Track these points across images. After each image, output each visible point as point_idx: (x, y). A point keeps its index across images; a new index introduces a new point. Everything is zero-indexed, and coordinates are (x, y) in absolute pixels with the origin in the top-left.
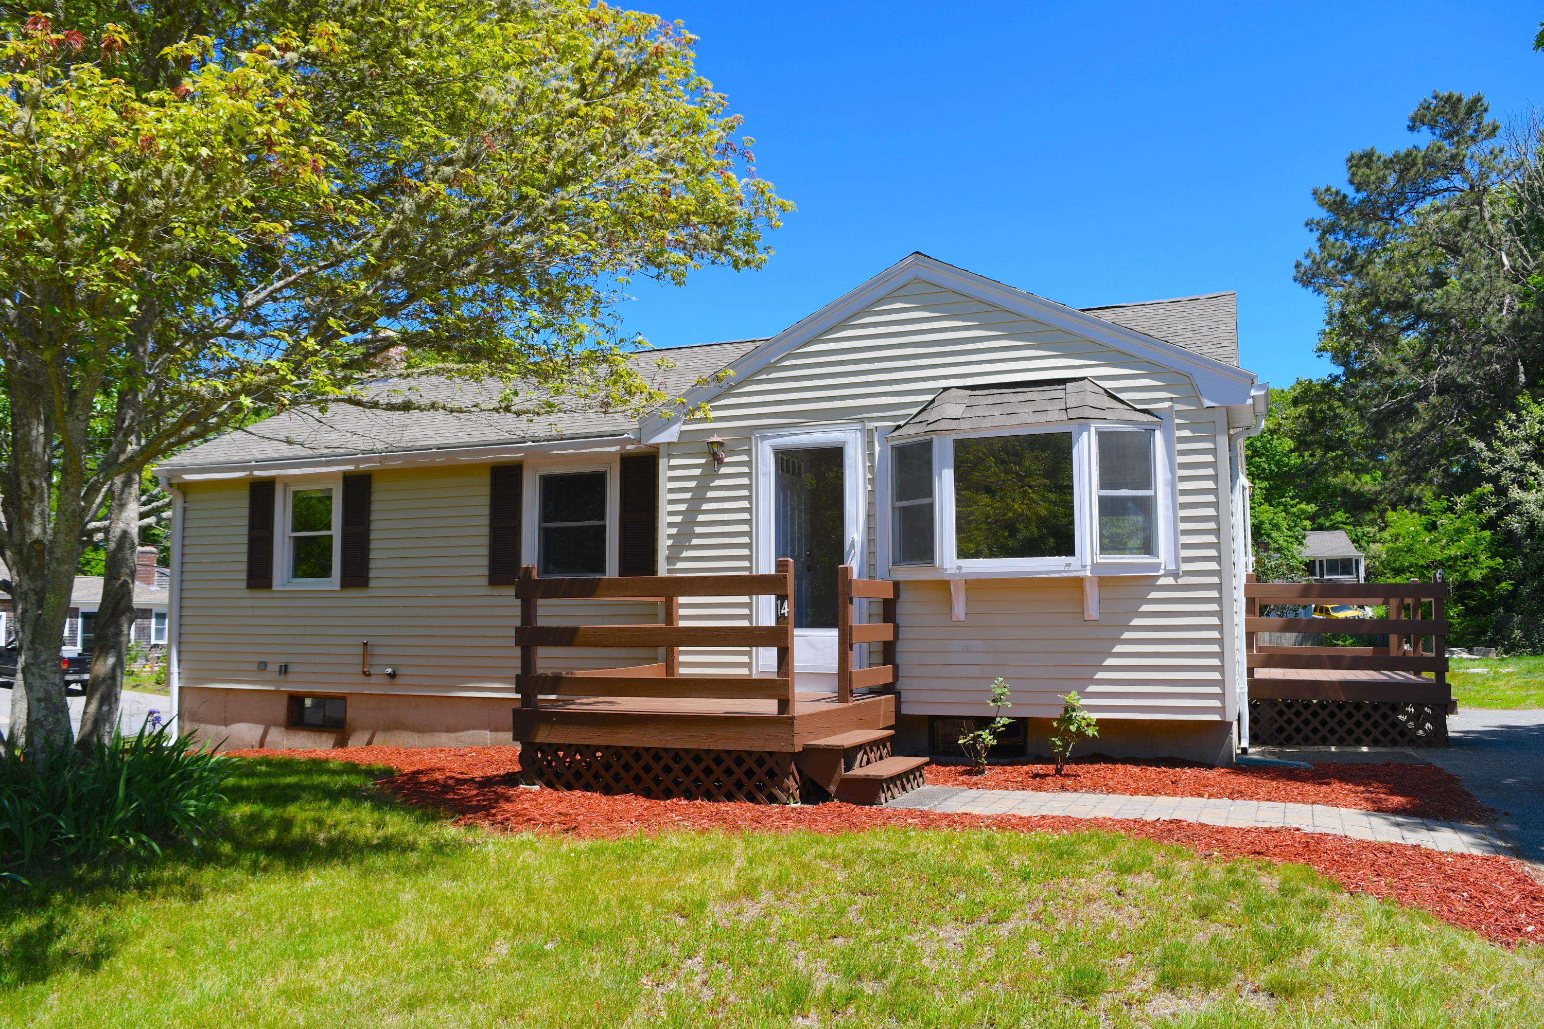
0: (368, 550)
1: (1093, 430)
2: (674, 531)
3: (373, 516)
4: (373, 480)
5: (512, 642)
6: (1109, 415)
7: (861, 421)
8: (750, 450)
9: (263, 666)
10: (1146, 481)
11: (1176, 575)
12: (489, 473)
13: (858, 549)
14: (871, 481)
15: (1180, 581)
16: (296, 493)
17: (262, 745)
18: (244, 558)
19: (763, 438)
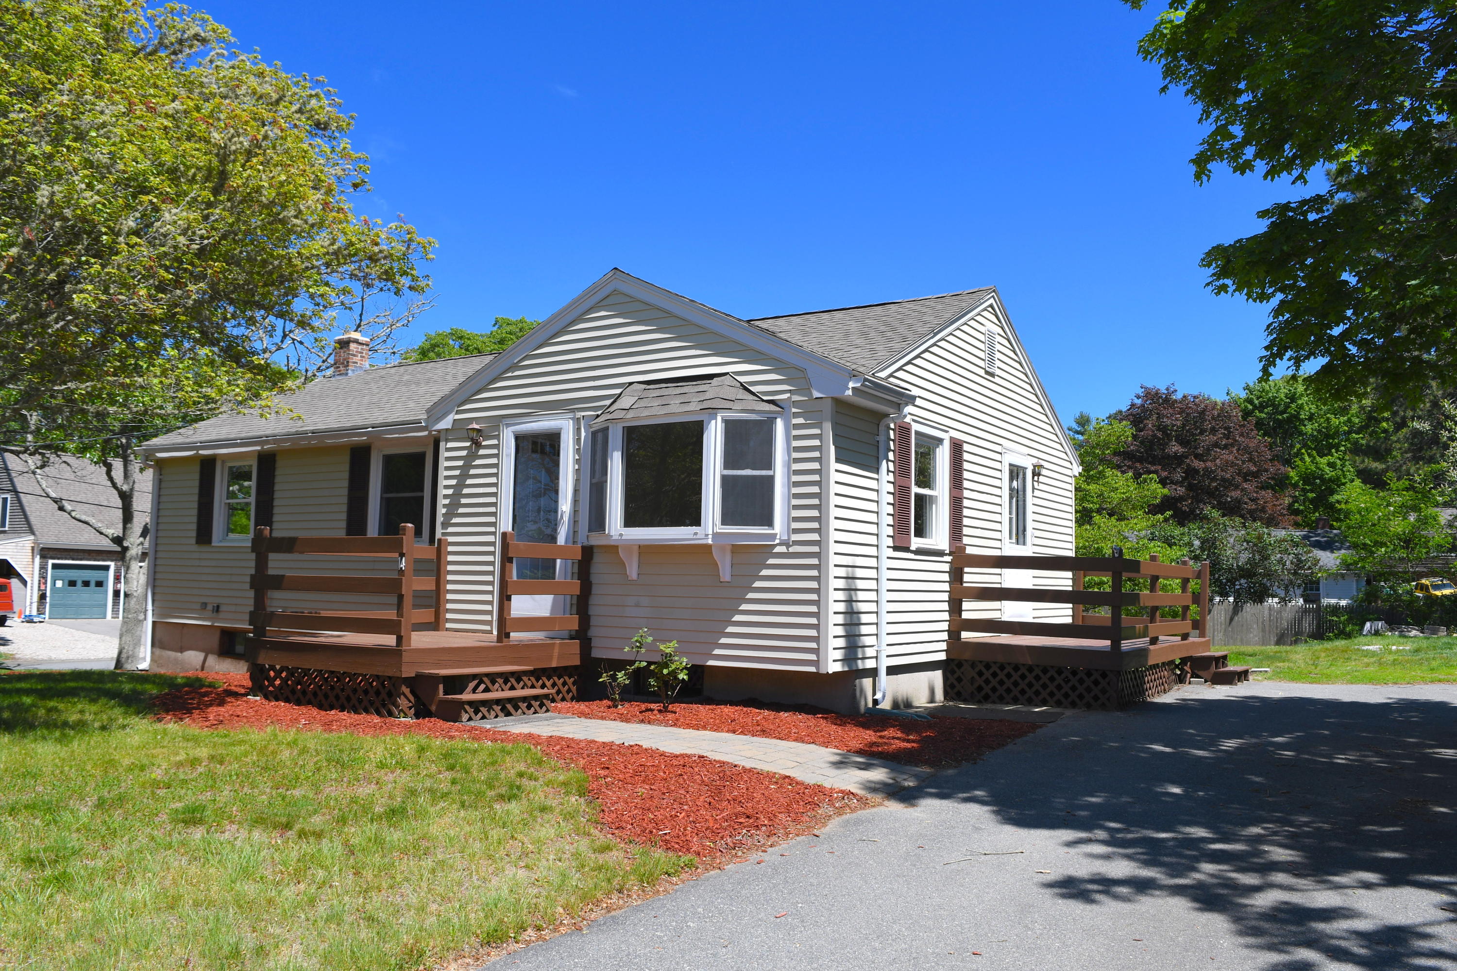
0: (272, 514)
1: (719, 419)
2: (447, 501)
3: (277, 487)
4: (278, 458)
5: (247, 586)
6: (737, 406)
7: (573, 411)
8: (499, 435)
9: (204, 605)
10: (767, 462)
11: (785, 543)
12: (349, 452)
13: (566, 518)
14: (578, 461)
15: (791, 550)
16: (231, 468)
17: (203, 668)
18: (195, 519)
19: (508, 425)
